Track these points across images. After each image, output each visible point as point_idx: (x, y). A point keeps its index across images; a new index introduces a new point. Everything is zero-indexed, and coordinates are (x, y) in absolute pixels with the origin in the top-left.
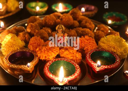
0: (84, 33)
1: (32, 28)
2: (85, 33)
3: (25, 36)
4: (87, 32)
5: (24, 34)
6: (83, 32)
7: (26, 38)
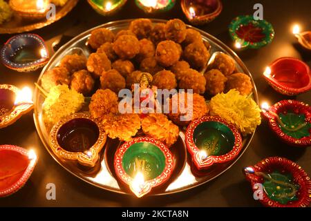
0: (187, 79)
1: (95, 66)
2: (189, 81)
3: (84, 82)
4: (193, 79)
5: (83, 77)
6: (186, 77)
7: (85, 85)
